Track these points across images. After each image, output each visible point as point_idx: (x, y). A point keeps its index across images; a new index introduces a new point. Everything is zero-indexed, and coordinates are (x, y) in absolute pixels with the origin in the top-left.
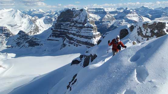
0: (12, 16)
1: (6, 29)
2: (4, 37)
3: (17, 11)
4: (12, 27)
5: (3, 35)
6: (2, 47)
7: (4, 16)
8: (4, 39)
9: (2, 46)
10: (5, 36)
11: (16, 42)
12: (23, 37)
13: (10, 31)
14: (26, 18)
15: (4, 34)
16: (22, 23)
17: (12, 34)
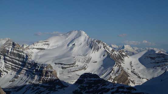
1: (50, 69)
3: (79, 35)
4: (62, 68)
7: (51, 45)
12: (90, 87)
14: (98, 49)
16: (88, 61)
17: (60, 83)
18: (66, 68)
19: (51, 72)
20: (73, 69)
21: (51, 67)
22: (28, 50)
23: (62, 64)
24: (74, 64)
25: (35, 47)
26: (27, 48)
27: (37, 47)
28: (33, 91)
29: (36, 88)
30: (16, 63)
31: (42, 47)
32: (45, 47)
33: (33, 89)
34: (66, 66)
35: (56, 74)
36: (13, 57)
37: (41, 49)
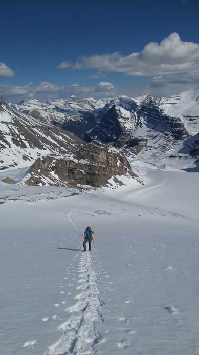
0: (196, 100)
1: (178, 122)
2: (171, 138)
4: (190, 120)
5: (170, 134)
6: (162, 155)
7: (182, 100)
8: (171, 142)
9: (163, 153)
10: (173, 136)
11: (191, 148)
13: (185, 127)
15: (173, 132)
17: (187, 133)
18: (193, 120)
19: (179, 124)
21: (180, 120)
22: (163, 105)
23: (189, 116)
25: (169, 102)
26: (162, 104)
27: (171, 102)
29: (167, 137)
30: (152, 117)
31: (174, 102)
32: (177, 101)
33: (165, 138)
34: (193, 118)
35: (184, 126)
36: (150, 112)
37: (173, 104)
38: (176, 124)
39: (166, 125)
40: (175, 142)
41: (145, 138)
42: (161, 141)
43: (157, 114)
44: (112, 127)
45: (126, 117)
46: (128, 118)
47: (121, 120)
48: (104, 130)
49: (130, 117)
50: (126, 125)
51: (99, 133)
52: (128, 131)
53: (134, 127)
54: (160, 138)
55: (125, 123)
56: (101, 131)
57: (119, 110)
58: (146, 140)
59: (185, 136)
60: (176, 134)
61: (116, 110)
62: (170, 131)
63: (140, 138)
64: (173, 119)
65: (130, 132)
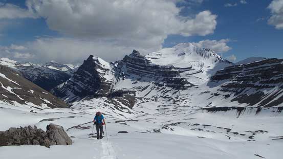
20: (190, 72)
24: (191, 67)
25: (150, 57)
27: (152, 57)
28: (158, 90)
29: (161, 88)
31: (155, 57)
34: (183, 70)
38: (170, 72)
39: (155, 75)
40: (176, 92)
41: (132, 90)
42: (154, 93)
43: (141, 64)
44: (88, 79)
45: (105, 68)
46: (108, 70)
47: (99, 70)
48: (78, 83)
49: (110, 69)
50: (105, 76)
51: (72, 86)
52: (108, 84)
53: (115, 79)
54: (152, 89)
55: (104, 74)
56: (74, 84)
57: (97, 61)
58: (134, 92)
59: (189, 85)
60: (173, 84)
61: (93, 60)
62: (162, 81)
63: (124, 90)
64: (164, 68)
65: (110, 84)
